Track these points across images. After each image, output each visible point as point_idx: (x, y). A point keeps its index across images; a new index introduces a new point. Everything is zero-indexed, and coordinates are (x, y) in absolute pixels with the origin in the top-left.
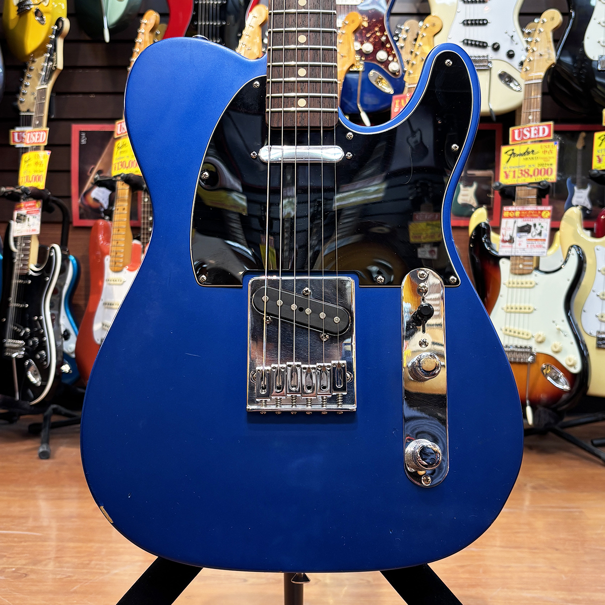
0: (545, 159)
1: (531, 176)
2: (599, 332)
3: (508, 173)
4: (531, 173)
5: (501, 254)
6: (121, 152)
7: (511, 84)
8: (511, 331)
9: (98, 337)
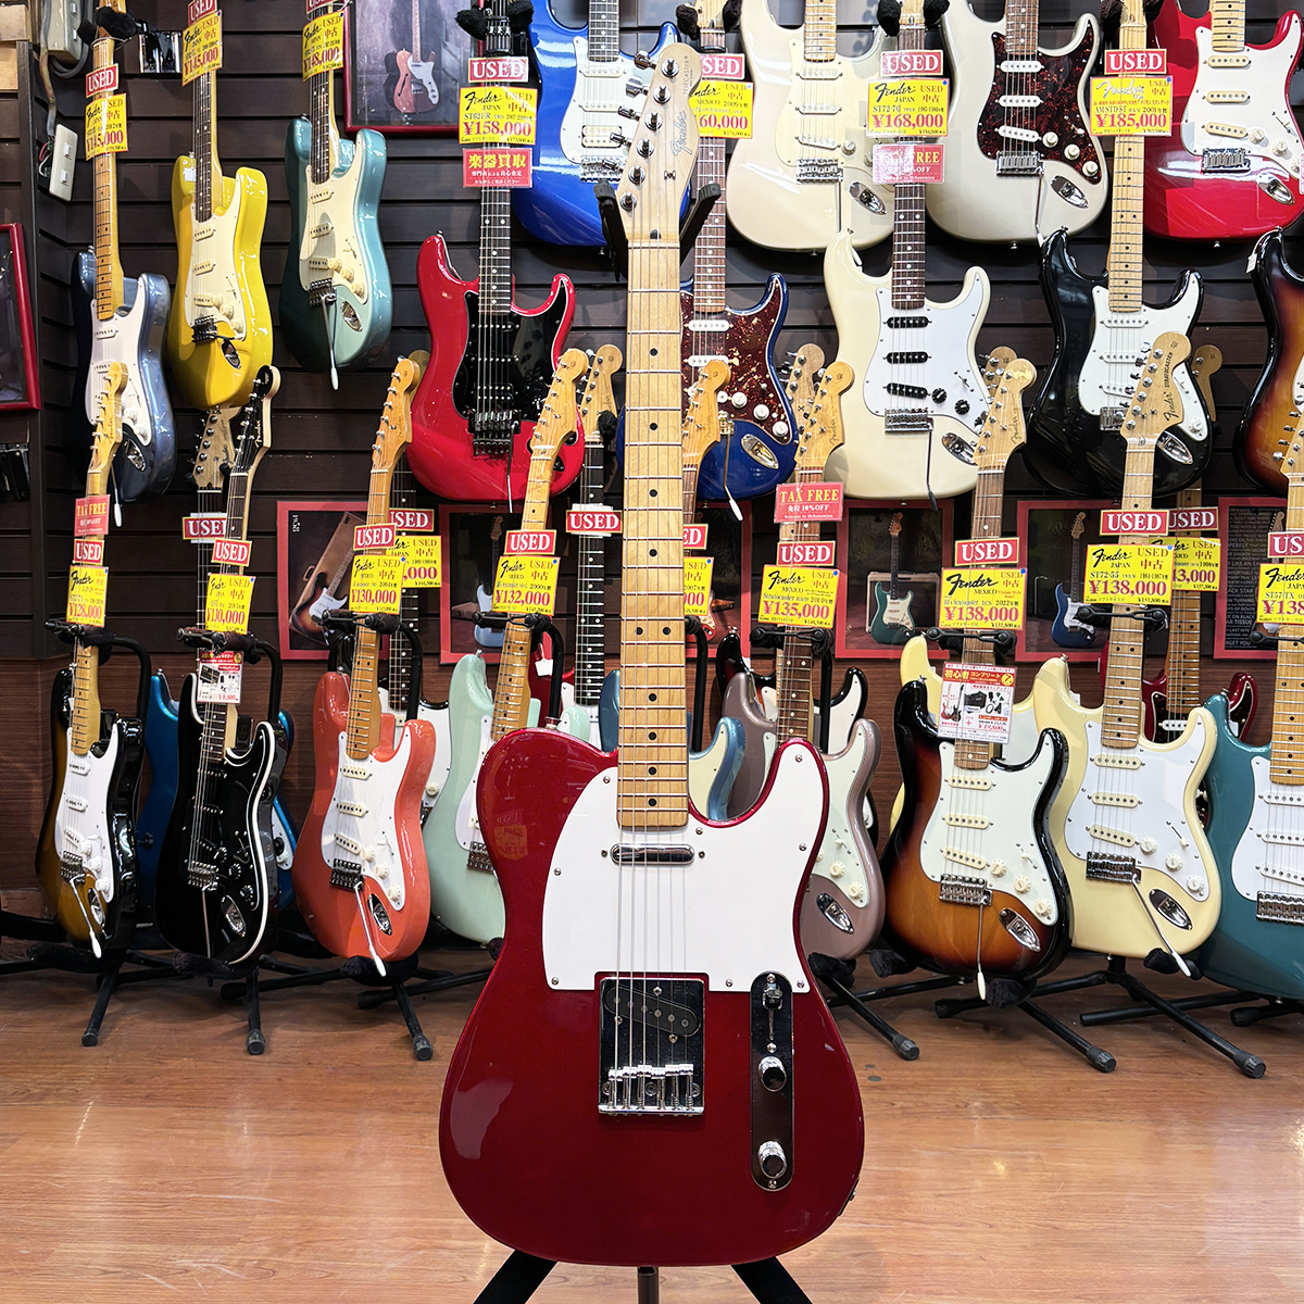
0: (1007, 594)
1: (986, 618)
3: (951, 610)
4: (986, 613)
5: (940, 734)
6: (362, 575)
7: (963, 453)
8: (955, 855)
9: (329, 856)
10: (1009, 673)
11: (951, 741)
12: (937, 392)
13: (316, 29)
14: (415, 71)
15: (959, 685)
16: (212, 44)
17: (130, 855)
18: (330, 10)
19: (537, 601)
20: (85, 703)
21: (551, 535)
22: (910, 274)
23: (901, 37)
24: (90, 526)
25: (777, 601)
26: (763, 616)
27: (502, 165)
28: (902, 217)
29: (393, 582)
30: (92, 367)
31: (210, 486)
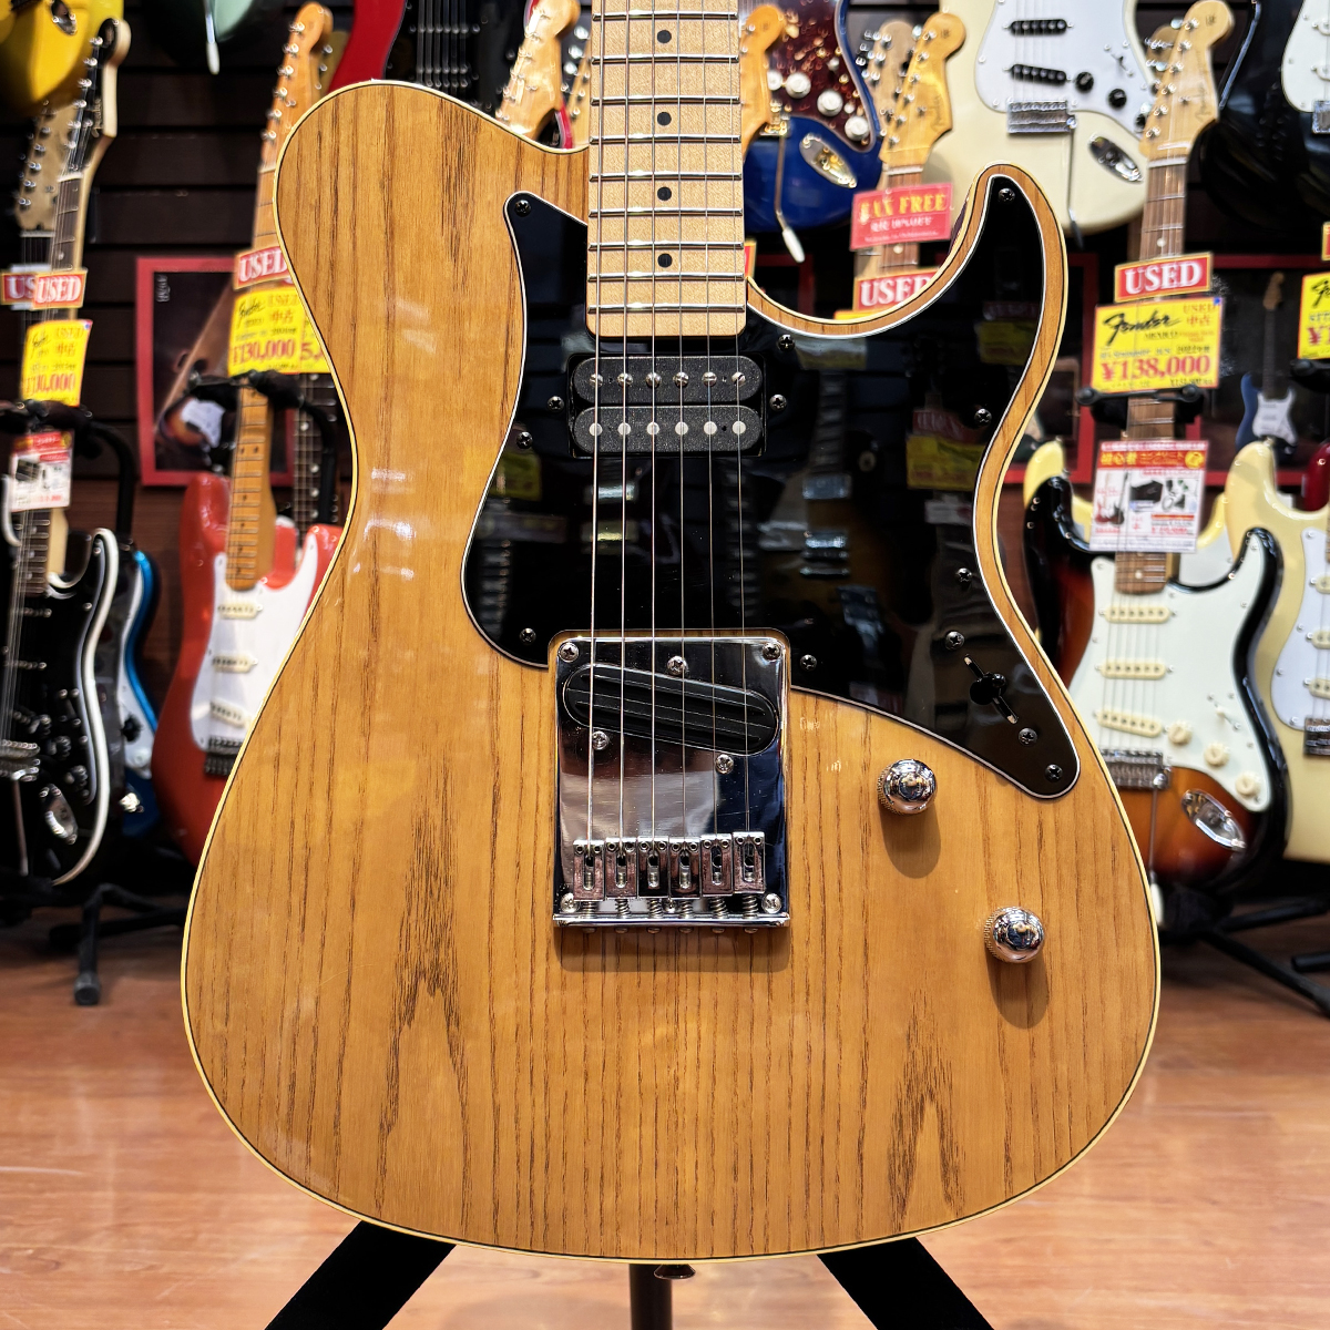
0: (1193, 336)
1: (1163, 374)
2: (1310, 721)
3: (1110, 366)
4: (1162, 366)
5: (1094, 547)
6: (245, 324)
7: (1119, 166)
8: (1115, 719)
9: (201, 735)
10: (1196, 450)
11: (1110, 556)
12: (1081, 76)
15: (1121, 473)
29: (291, 326)
31: (40, 227)
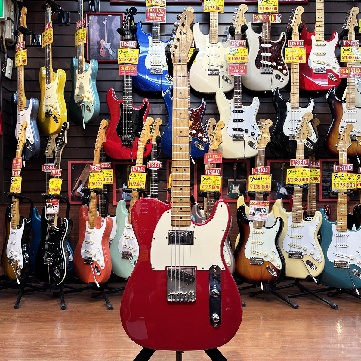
0: (267, 181)
1: (261, 188)
2: (290, 251)
3: (251, 186)
6: (92, 178)
7: (253, 146)
8: (254, 252)
9: (83, 256)
11: (252, 221)
12: (246, 130)
13: (79, 33)
14: (105, 46)
15: (254, 206)
16: (50, 36)
17: (28, 257)
18: (83, 28)
19: (140, 185)
20: (15, 214)
21: (144, 167)
22: (238, 99)
23: (235, 37)
24: (17, 166)
25: (205, 185)
26: (201, 189)
27: (129, 69)
28: (236, 84)
30: (17, 124)
31: (50, 156)
